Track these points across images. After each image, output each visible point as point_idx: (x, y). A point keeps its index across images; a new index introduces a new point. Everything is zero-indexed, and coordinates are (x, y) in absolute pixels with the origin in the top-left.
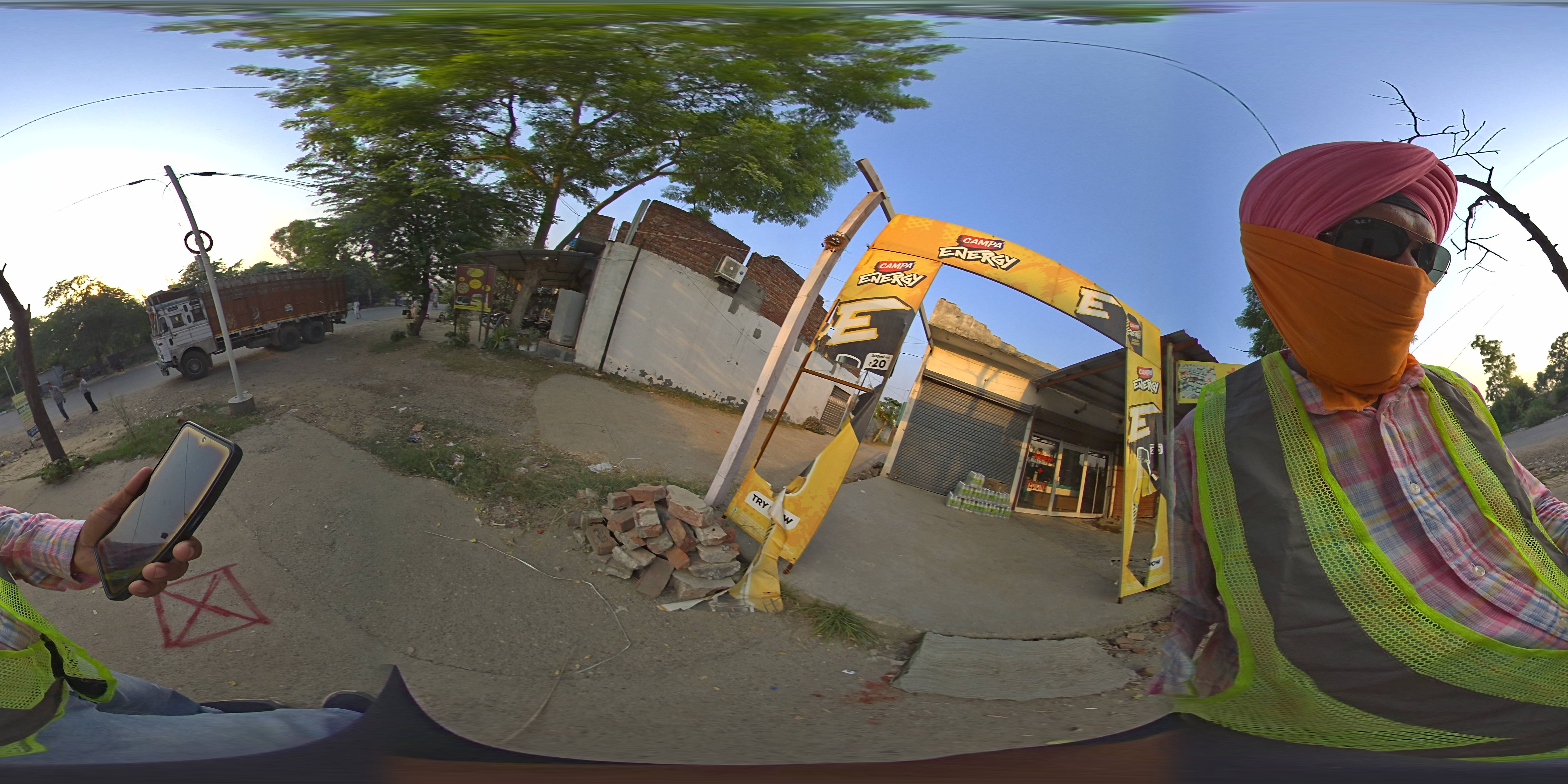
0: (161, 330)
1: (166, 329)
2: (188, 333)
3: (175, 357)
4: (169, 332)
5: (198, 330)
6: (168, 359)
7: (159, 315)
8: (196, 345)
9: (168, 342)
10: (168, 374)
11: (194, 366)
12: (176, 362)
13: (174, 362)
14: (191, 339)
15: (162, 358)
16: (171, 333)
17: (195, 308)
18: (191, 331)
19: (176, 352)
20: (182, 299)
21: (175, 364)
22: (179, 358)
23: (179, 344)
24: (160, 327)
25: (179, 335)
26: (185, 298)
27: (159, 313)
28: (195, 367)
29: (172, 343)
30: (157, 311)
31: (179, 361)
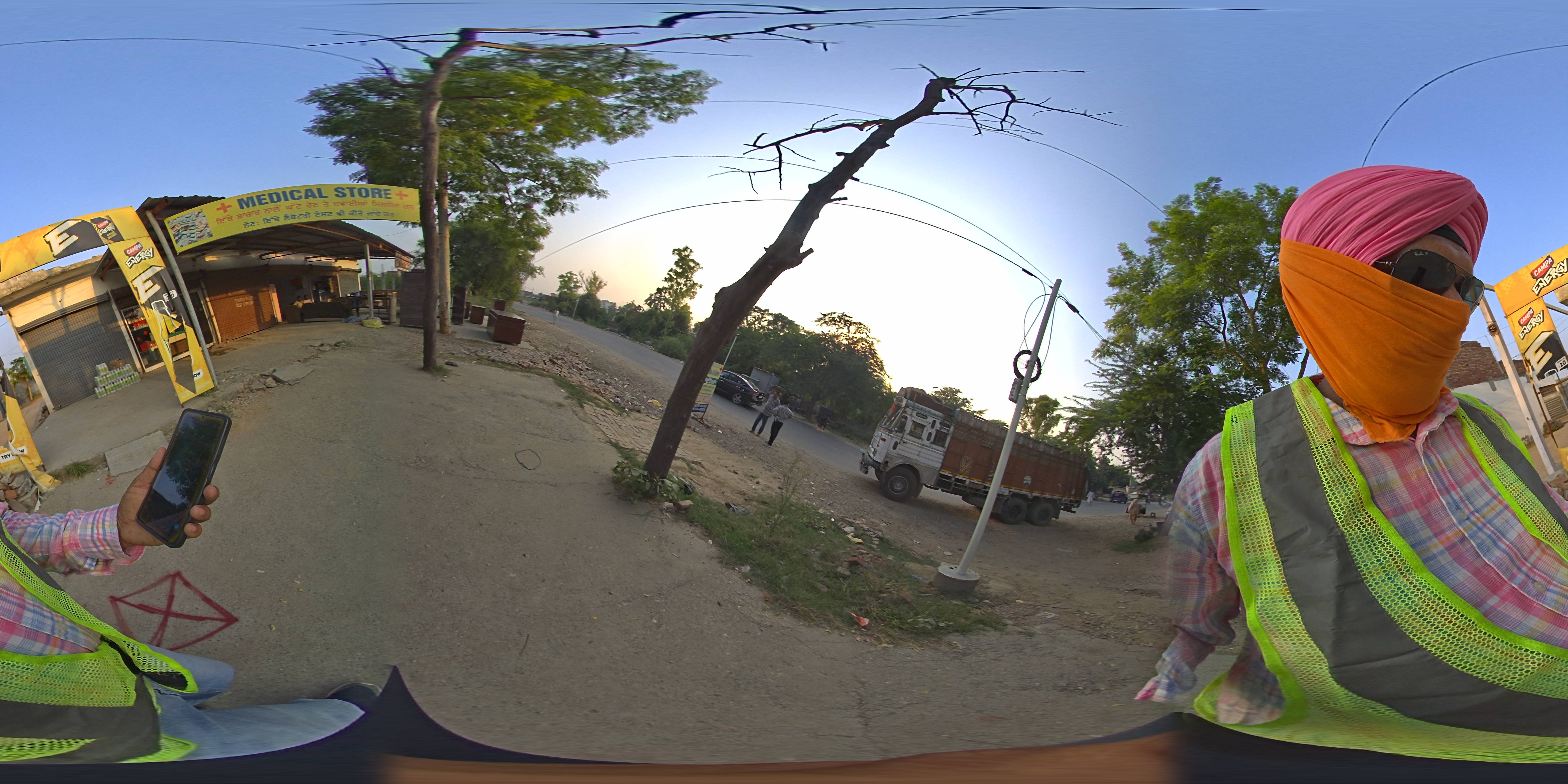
0: (895, 426)
1: (901, 428)
2: (919, 449)
3: (887, 462)
4: (901, 435)
5: (930, 453)
6: (879, 459)
7: (905, 412)
8: (917, 467)
9: (893, 443)
10: (866, 473)
11: (898, 485)
12: (884, 468)
13: (882, 466)
14: (916, 457)
15: (875, 453)
16: (902, 437)
17: (942, 430)
18: (922, 450)
19: (892, 459)
20: (937, 413)
21: (881, 469)
22: (891, 466)
23: (901, 453)
24: (897, 423)
25: (908, 445)
26: (941, 414)
27: (907, 409)
28: (898, 487)
29: (895, 448)
30: (907, 406)
31: (888, 469)
